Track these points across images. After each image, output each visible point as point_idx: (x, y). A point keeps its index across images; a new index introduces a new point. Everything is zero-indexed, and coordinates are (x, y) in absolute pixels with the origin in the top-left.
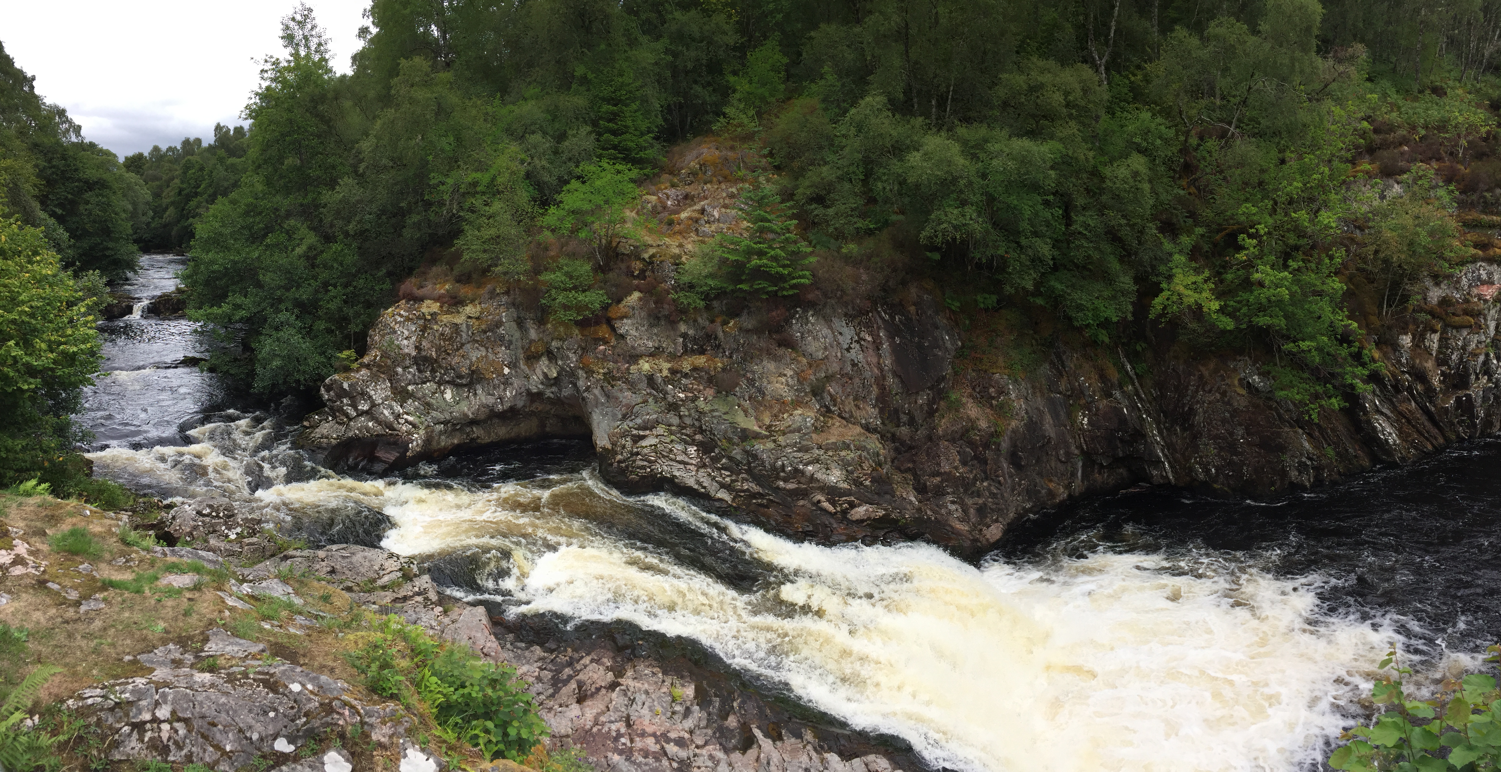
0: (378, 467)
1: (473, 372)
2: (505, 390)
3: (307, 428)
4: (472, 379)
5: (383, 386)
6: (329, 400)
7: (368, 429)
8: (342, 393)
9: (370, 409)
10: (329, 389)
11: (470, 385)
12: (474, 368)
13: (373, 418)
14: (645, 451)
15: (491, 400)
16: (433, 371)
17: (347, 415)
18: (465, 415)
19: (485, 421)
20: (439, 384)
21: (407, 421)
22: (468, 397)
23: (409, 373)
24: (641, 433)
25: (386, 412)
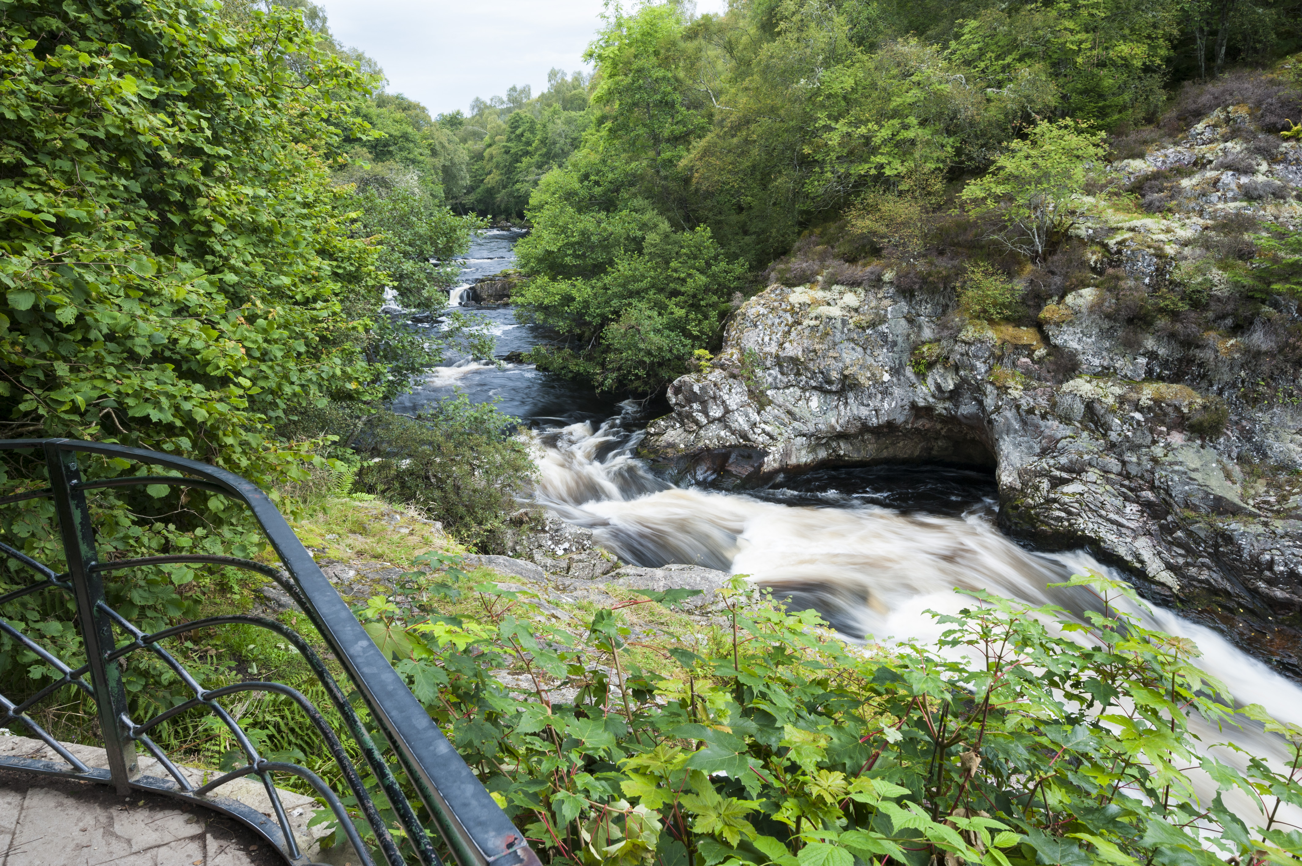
0: (729, 482)
1: (846, 377)
2: (882, 400)
3: (652, 435)
4: (843, 385)
5: (739, 390)
6: (676, 404)
7: (719, 438)
8: (692, 397)
9: (723, 416)
10: (677, 391)
11: (841, 393)
12: (846, 373)
13: (727, 427)
14: (1066, 499)
15: (864, 412)
16: (798, 374)
17: (697, 422)
18: (833, 427)
19: (855, 436)
20: (804, 390)
21: (764, 431)
22: (837, 407)
23: (770, 375)
24: (1065, 475)
25: (741, 420)
